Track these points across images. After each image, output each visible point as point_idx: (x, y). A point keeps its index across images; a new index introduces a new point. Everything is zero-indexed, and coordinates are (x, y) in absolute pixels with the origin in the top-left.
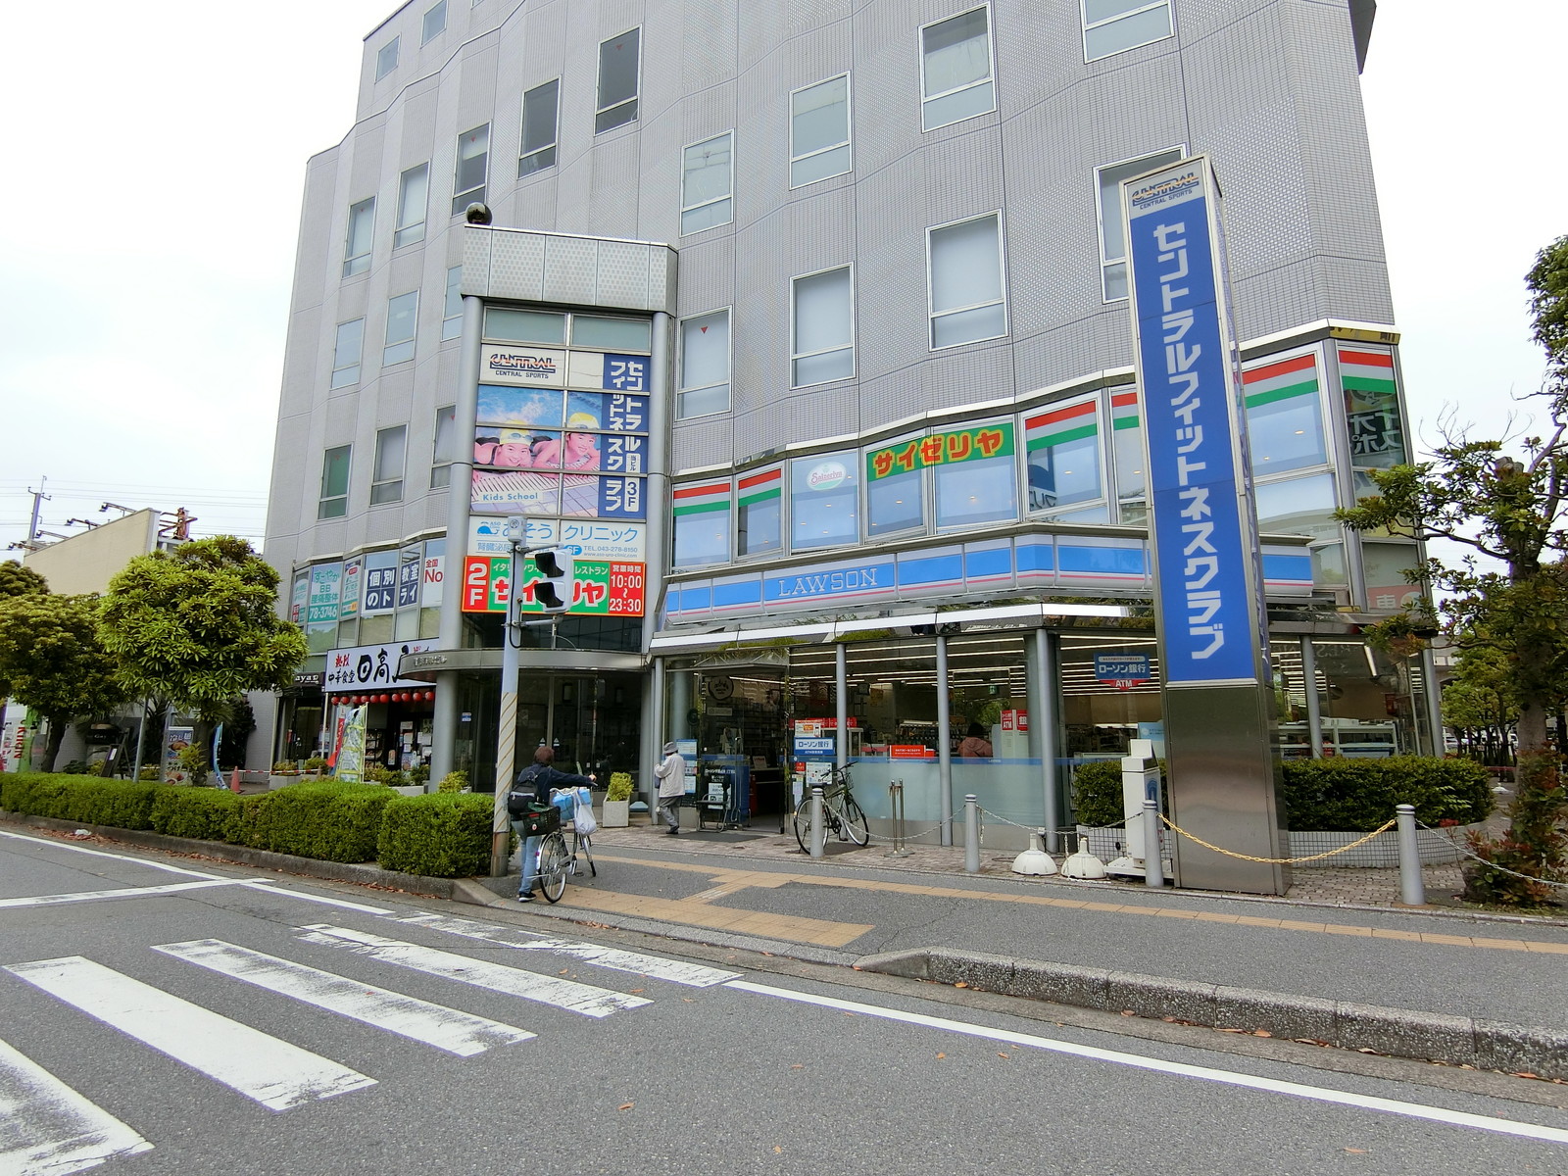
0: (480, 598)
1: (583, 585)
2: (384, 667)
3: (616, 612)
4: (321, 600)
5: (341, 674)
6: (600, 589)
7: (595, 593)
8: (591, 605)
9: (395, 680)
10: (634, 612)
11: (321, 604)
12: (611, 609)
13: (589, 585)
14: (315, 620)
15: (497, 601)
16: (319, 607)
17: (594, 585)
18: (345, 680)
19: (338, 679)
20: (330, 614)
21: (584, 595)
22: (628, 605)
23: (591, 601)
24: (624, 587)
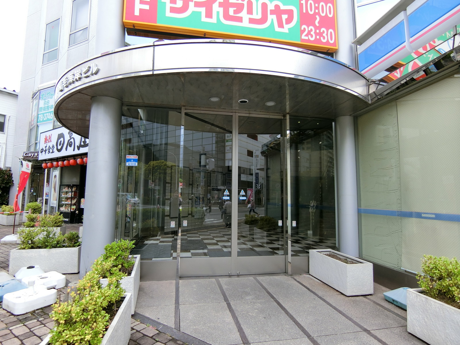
0: (147, 7)
1: (271, 7)
2: (72, 140)
3: (308, 41)
4: (45, 110)
5: (47, 148)
6: (290, 13)
7: (284, 17)
8: (281, 30)
9: (79, 149)
10: (328, 43)
11: (45, 112)
12: (303, 37)
13: (277, 7)
14: (41, 122)
15: (168, 14)
16: (43, 114)
17: (283, 7)
18: (49, 151)
19: (45, 151)
20: (49, 117)
21: (272, 18)
22: (321, 34)
23: (281, 25)
24: (315, 14)
